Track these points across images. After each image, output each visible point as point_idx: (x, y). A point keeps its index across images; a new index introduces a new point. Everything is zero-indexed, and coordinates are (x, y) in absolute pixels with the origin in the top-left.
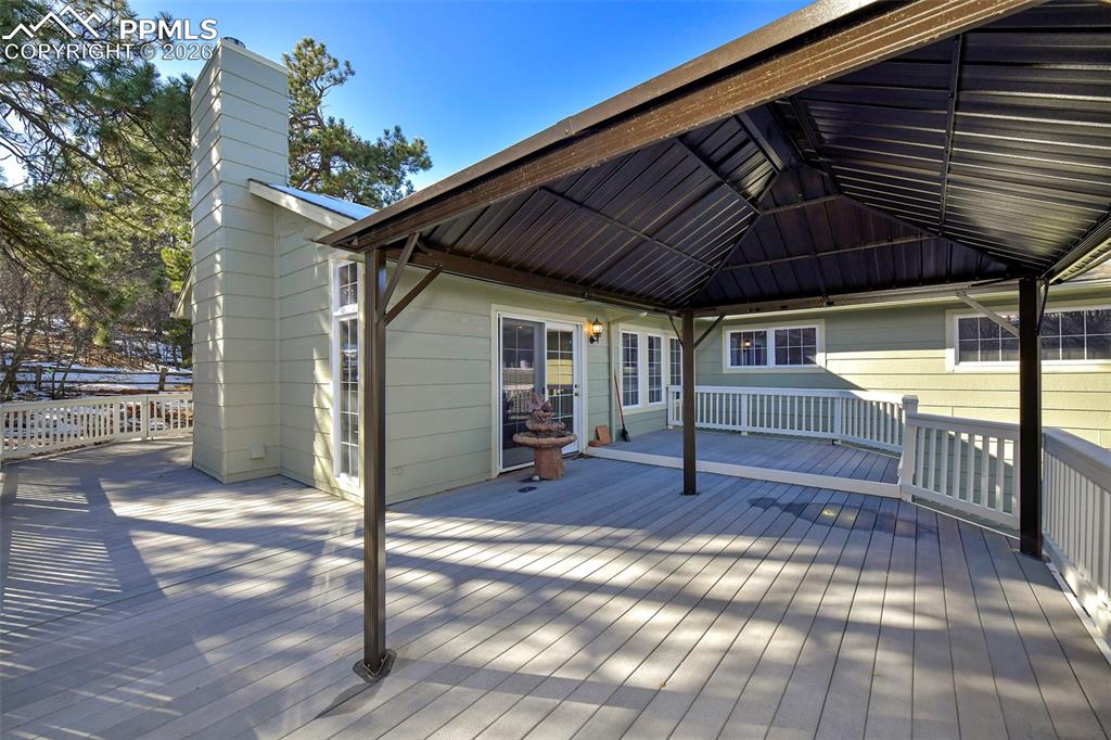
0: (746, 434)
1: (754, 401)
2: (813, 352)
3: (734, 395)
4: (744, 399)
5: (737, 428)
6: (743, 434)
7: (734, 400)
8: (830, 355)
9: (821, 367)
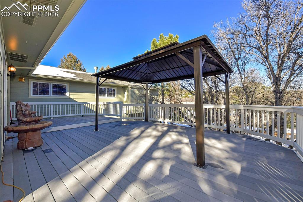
0: (53, 118)
1: (56, 107)
2: (66, 92)
3: (48, 105)
4: (52, 106)
5: (49, 116)
6: (52, 118)
7: (48, 107)
8: (71, 93)
9: (68, 96)
